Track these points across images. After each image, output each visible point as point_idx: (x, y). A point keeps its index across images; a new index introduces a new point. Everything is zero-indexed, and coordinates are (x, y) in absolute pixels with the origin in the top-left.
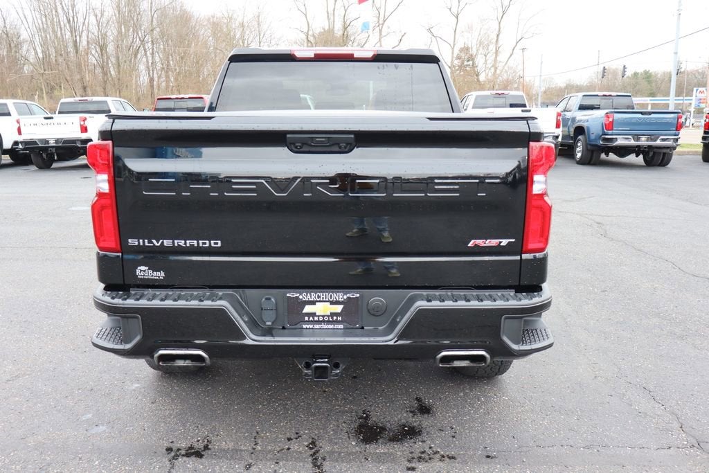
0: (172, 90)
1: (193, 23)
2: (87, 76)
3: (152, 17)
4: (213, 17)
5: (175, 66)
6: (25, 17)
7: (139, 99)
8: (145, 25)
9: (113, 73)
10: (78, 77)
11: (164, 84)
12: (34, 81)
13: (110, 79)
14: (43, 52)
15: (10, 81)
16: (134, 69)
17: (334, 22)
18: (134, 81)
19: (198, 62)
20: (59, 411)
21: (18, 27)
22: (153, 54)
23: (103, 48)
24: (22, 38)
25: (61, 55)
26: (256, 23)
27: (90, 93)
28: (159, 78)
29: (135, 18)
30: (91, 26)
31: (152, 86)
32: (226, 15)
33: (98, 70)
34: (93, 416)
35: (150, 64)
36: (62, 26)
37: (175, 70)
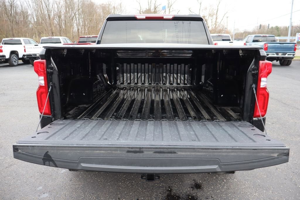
0: (86, 34)
1: (95, 7)
2: (53, 28)
3: (79, 4)
4: (103, 4)
5: (88, 24)
6: (30, 5)
7: (73, 37)
8: (76, 8)
9: (63, 27)
10: (50, 28)
11: (83, 31)
12: (33, 30)
13: (62, 29)
14: (36, 19)
15: (24, 30)
16: (72, 26)
17: (151, 6)
18: (71, 30)
19: (96, 23)
20: (28, 185)
21: (27, 9)
22: (79, 19)
23: (60, 17)
24: (28, 14)
25: (43, 20)
26: (120, 7)
27: (54, 35)
28: (81, 29)
29: (72, 5)
30: (55, 9)
31: (79, 32)
32: (108, 4)
33: (58, 26)
34: (43, 188)
35: (78, 23)
36: (44, 9)
37: (88, 25)
